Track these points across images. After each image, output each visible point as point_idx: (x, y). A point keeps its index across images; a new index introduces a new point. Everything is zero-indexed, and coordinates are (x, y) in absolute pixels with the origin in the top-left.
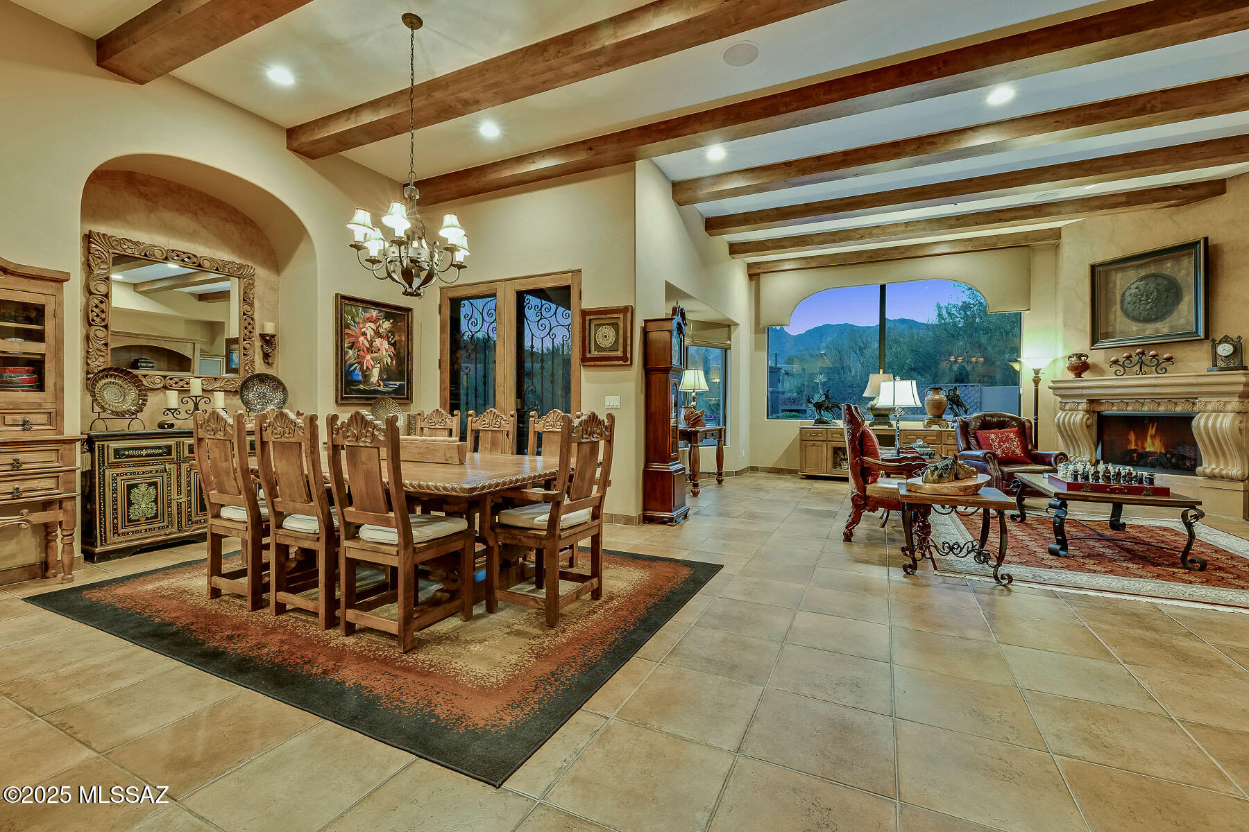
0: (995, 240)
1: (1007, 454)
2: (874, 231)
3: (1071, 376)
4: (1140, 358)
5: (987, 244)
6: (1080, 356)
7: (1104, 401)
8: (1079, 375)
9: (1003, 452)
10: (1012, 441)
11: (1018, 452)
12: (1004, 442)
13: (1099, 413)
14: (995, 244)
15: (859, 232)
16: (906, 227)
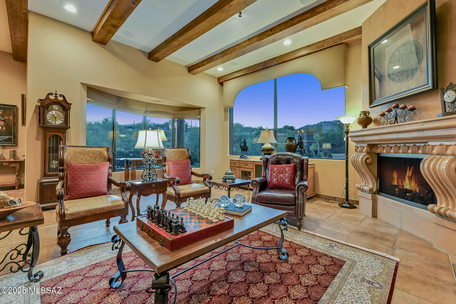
0: (323, 43)
1: (279, 182)
2: (237, 48)
3: (360, 127)
4: (396, 111)
5: (319, 47)
6: (365, 113)
7: (379, 146)
8: (365, 126)
9: (277, 181)
10: (286, 173)
11: (287, 181)
12: (280, 173)
13: (378, 154)
14: (323, 46)
15: (231, 49)
16: (249, 42)
